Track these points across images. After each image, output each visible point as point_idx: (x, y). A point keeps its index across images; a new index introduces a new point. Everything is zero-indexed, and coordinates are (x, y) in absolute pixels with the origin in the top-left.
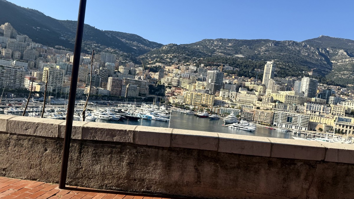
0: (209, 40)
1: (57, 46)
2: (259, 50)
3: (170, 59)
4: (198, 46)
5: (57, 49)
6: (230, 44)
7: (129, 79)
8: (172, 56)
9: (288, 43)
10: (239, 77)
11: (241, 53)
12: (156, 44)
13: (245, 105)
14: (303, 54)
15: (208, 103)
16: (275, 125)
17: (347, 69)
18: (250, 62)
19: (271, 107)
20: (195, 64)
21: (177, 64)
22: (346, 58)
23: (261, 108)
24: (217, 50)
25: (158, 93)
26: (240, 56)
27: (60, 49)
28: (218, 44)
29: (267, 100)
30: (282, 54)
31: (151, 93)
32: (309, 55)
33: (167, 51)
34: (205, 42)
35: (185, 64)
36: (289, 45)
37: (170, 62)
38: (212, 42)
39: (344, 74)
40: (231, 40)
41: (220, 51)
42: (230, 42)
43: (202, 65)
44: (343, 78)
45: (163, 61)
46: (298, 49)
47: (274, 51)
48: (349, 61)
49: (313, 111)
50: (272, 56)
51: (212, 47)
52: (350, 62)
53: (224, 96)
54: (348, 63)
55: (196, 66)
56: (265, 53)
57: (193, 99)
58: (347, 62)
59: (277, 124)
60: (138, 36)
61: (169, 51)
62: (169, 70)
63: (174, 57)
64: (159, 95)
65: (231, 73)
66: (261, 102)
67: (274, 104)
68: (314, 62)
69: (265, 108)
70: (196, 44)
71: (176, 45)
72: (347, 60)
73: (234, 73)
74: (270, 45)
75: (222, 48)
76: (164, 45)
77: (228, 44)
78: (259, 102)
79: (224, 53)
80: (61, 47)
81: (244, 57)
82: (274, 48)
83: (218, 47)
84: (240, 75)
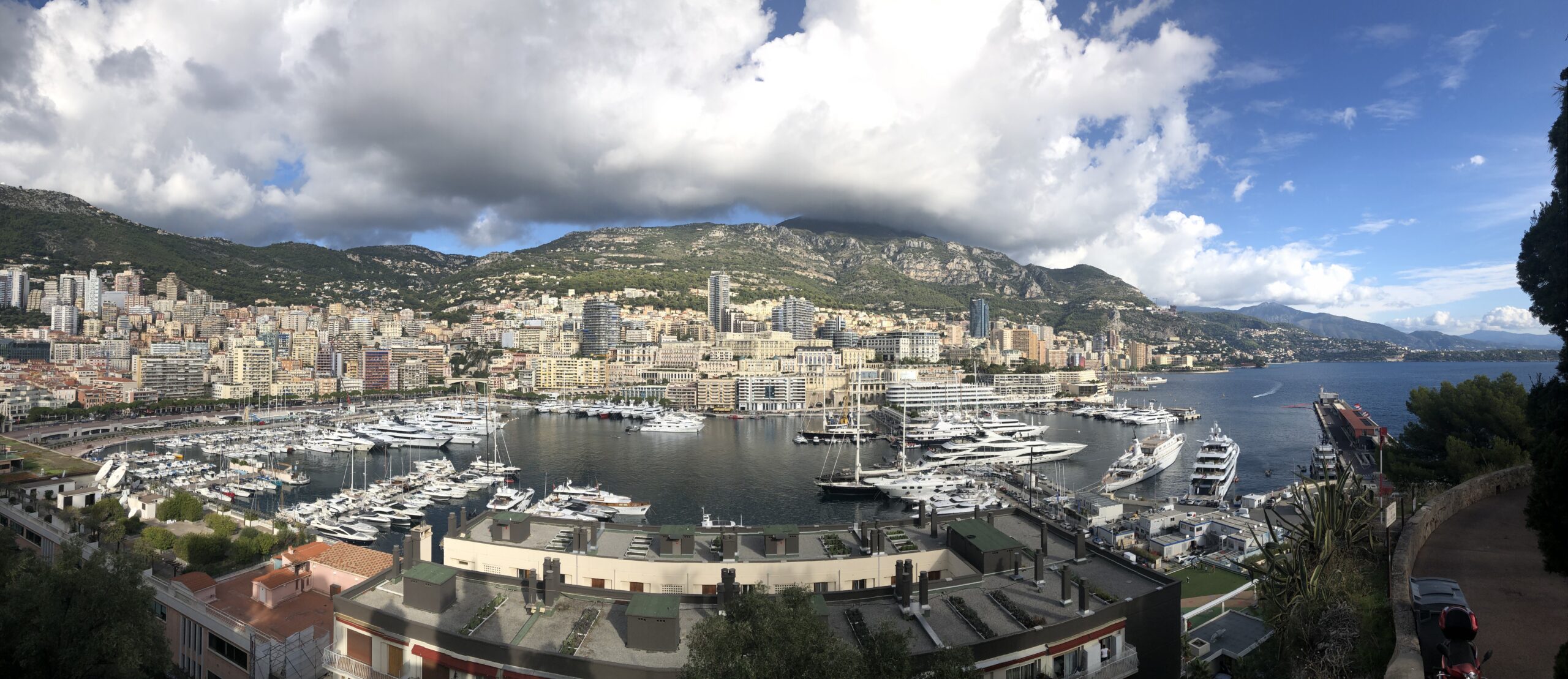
1: (259, 301)
3: (496, 287)
4: (558, 249)
5: (259, 305)
8: (500, 280)
10: (658, 310)
12: (459, 259)
13: (677, 373)
14: (783, 250)
15: (593, 380)
16: (743, 409)
18: (678, 274)
19: (730, 369)
20: (554, 292)
21: (513, 297)
23: (710, 375)
24: (605, 254)
25: (473, 369)
27: (263, 305)
28: (604, 240)
29: (718, 355)
30: (741, 252)
31: (457, 373)
32: (791, 251)
33: (486, 270)
34: (574, 238)
35: (531, 295)
36: (753, 233)
37: (494, 296)
41: (611, 256)
42: (630, 235)
43: (571, 292)
45: (481, 296)
46: (771, 240)
47: (723, 247)
49: (811, 366)
50: (721, 258)
51: (593, 249)
53: (627, 358)
55: (556, 296)
57: (557, 375)
59: (746, 406)
60: (418, 248)
61: (491, 269)
64: (476, 375)
65: (639, 305)
66: (708, 363)
67: (736, 363)
68: (804, 265)
69: (719, 374)
71: (506, 254)
73: (647, 304)
75: (612, 248)
76: (479, 259)
78: (704, 362)
79: (618, 261)
80: (267, 301)
81: (662, 264)
82: (725, 242)
83: (606, 247)
84: (660, 307)
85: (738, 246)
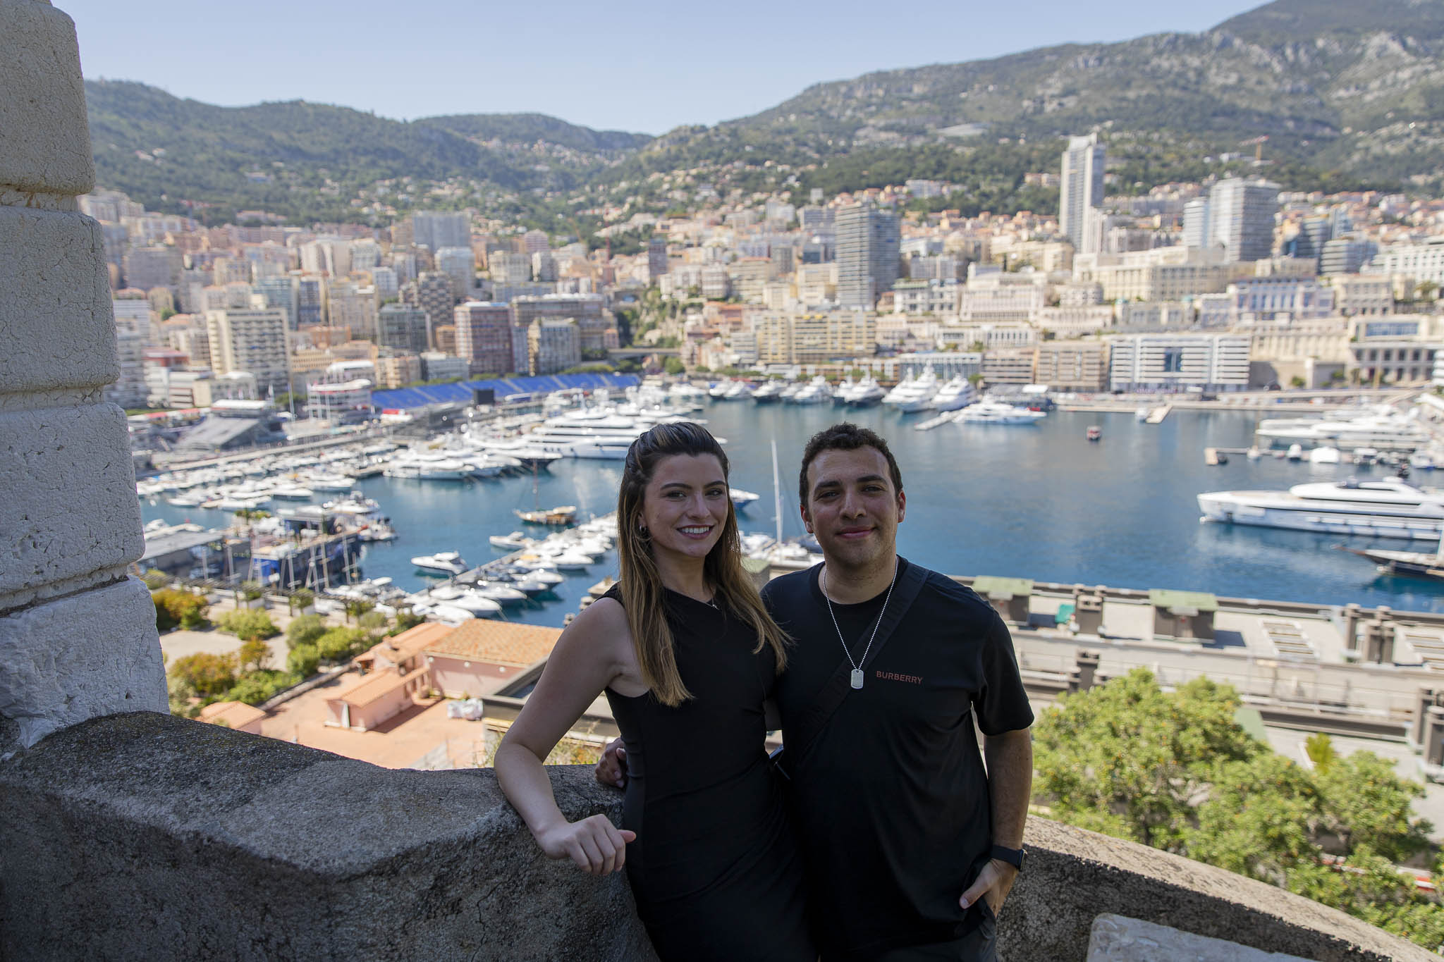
0: (833, 87)
2: (1039, 92)
3: (686, 188)
4: (793, 117)
5: (248, 225)
6: (918, 90)
7: (534, 303)
8: (694, 177)
9: (1155, 45)
10: (968, 218)
11: (968, 121)
12: (622, 139)
13: (999, 331)
14: (1220, 81)
17: (1403, 116)
18: (1006, 149)
20: (786, 195)
21: (716, 207)
22: (1398, 69)
23: (1061, 334)
24: (872, 122)
25: (654, 334)
26: (964, 130)
27: (258, 223)
28: (871, 96)
29: (1079, 297)
31: (627, 341)
32: (1241, 80)
33: (668, 158)
34: (817, 95)
35: (748, 202)
36: (1159, 53)
37: (684, 205)
38: (843, 89)
39: (1392, 138)
40: (921, 69)
41: (882, 123)
42: (919, 80)
43: (817, 194)
44: (1387, 155)
45: (661, 205)
46: (1196, 63)
47: (1099, 88)
48: (1411, 78)
50: (1091, 110)
51: (849, 113)
52: (1419, 79)
53: (913, 307)
54: (1407, 86)
55: (790, 201)
56: (1065, 100)
57: (794, 341)
58: (1404, 83)
61: (677, 158)
62: (686, 237)
63: (701, 178)
65: (932, 210)
66: (1056, 311)
67: (1108, 311)
68: (1265, 107)
70: (782, 110)
71: (703, 129)
72: (1405, 74)
73: (947, 208)
74: (1081, 65)
75: (886, 108)
76: (656, 138)
77: (910, 90)
78: (1050, 310)
79: (898, 131)
81: (978, 132)
82: (1097, 77)
83: (873, 108)
84: (970, 211)
85: (1128, 85)
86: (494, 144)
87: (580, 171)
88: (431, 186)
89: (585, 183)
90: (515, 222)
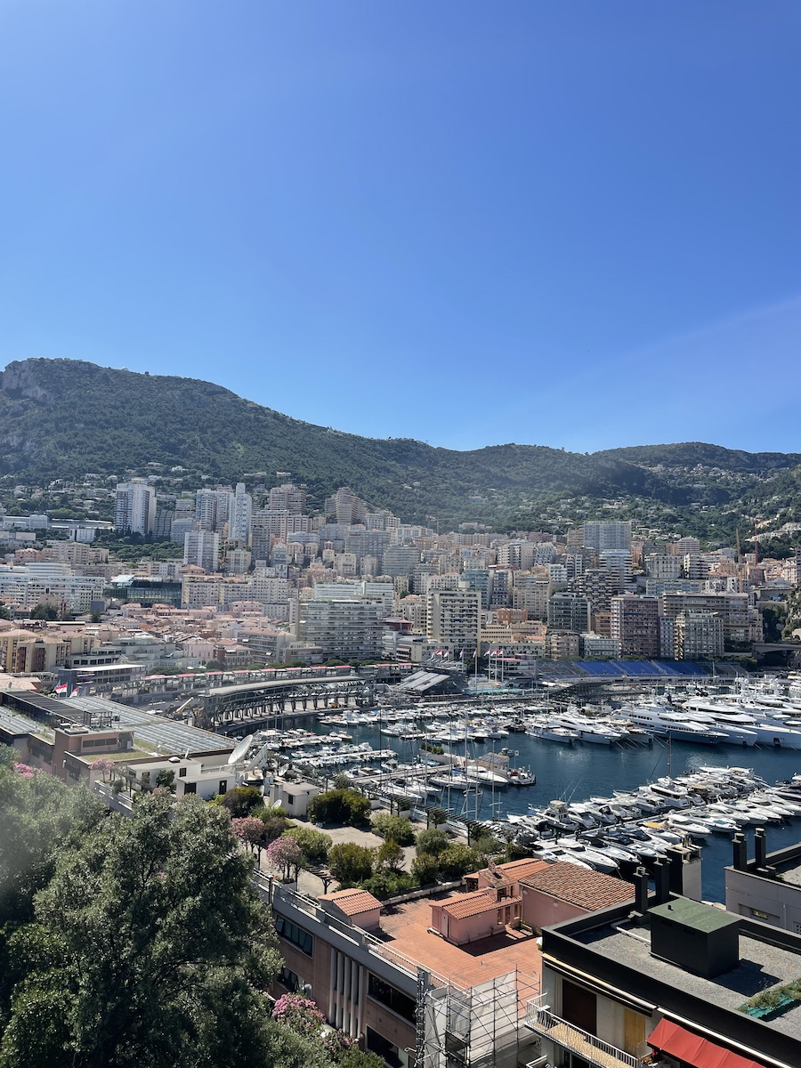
7: (682, 596)
86: (658, 469)
87: (735, 487)
88: (603, 502)
89: (740, 497)
90: (672, 530)
